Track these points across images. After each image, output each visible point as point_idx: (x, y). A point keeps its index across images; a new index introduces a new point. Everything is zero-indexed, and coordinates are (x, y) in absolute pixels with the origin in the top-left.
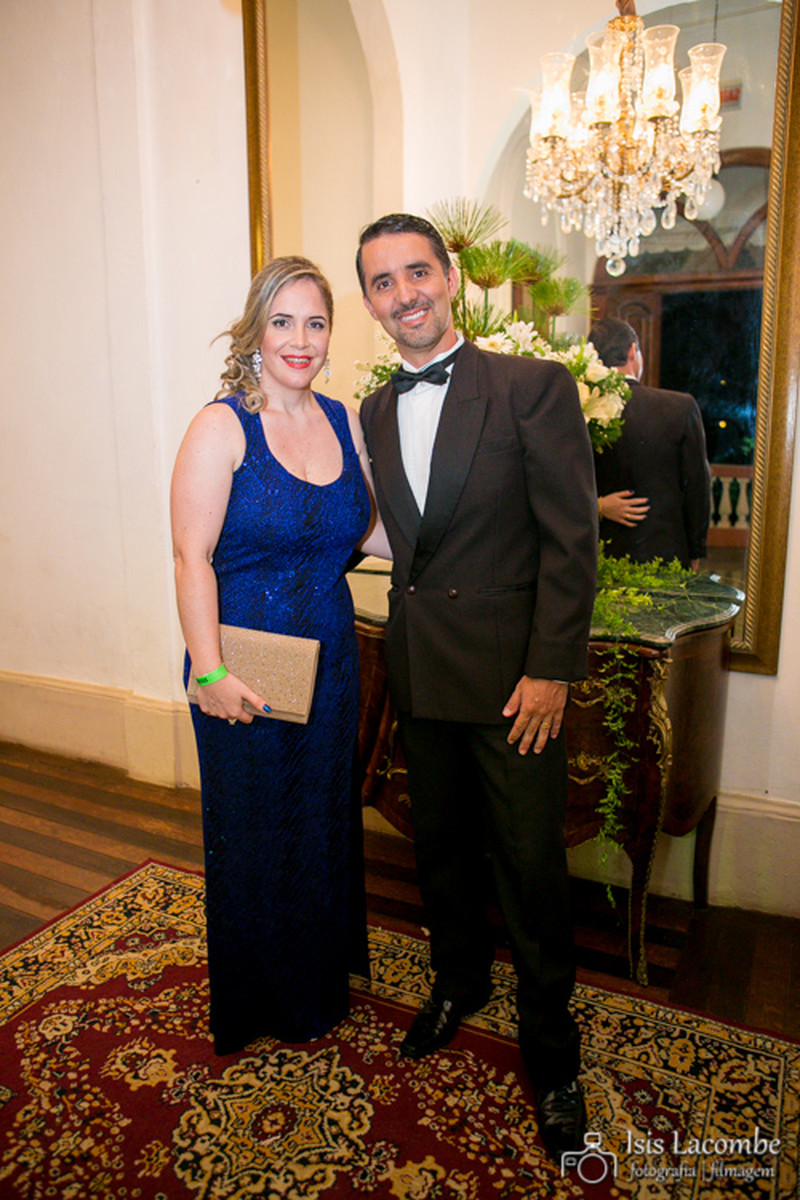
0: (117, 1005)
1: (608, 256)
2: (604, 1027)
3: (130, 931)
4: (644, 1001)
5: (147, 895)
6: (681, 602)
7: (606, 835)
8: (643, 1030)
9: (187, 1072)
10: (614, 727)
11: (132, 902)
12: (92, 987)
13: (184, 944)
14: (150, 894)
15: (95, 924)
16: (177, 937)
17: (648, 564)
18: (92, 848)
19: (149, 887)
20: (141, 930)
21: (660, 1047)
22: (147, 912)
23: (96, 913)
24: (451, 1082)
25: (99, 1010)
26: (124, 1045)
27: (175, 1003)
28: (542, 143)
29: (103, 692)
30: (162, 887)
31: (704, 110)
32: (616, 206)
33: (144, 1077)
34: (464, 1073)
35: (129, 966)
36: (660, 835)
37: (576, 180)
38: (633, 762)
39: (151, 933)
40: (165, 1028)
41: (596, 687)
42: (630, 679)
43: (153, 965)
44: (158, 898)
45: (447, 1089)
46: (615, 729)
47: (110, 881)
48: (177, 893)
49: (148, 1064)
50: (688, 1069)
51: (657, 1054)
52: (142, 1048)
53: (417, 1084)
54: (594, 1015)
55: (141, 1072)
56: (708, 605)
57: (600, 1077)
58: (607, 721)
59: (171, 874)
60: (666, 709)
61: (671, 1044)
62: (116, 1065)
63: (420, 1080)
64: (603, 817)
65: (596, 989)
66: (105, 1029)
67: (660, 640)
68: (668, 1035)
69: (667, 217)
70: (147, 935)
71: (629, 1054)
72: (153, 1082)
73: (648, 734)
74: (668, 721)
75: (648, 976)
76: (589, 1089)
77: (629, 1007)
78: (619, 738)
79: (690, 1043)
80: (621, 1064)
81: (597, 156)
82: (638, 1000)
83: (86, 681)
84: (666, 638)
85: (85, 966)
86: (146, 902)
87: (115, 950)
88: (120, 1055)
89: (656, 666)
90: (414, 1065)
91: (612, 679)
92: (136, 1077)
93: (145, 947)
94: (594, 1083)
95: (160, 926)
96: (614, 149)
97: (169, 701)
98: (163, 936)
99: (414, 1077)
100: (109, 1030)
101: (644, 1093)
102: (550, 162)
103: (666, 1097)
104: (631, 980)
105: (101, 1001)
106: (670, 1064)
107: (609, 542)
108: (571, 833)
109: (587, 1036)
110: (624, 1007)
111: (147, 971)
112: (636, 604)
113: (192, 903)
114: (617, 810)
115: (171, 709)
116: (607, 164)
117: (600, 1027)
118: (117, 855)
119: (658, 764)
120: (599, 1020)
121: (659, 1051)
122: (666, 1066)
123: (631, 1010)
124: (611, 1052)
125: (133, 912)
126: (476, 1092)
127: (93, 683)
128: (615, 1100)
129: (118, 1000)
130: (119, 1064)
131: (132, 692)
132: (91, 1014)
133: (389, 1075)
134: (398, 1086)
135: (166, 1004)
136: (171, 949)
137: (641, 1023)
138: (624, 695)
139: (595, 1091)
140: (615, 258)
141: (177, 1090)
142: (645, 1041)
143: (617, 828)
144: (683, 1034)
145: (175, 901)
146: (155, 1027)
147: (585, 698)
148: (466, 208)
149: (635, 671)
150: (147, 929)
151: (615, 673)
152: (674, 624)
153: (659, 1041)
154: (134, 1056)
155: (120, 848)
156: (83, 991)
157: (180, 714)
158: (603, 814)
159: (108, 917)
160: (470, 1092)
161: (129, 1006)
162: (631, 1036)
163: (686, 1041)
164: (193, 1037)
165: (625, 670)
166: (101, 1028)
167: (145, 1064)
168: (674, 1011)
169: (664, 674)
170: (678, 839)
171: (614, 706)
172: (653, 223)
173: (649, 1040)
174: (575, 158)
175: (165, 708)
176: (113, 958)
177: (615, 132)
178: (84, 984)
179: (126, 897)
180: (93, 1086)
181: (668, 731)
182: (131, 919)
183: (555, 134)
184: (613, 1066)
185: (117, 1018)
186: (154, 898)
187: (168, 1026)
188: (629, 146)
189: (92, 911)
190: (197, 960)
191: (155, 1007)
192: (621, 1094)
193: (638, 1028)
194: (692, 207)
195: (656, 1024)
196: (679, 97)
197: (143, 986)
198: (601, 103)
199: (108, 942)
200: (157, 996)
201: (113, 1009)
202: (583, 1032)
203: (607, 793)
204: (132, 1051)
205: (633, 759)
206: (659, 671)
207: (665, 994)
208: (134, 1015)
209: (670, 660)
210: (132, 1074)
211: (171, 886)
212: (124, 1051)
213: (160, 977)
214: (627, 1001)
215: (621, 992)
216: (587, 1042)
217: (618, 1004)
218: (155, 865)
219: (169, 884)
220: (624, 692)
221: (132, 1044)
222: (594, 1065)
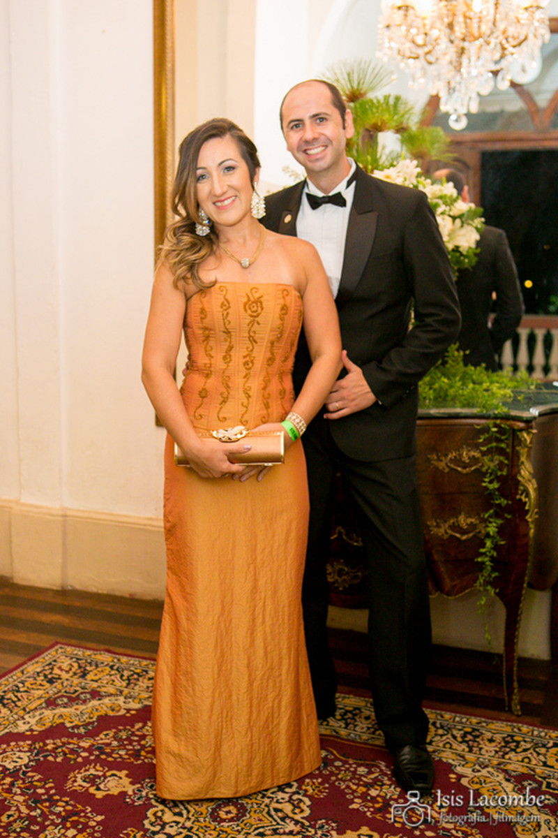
0: (64, 744)
1: (451, 111)
2: (490, 743)
3: (56, 694)
4: (520, 725)
5: (63, 667)
7: (484, 580)
8: (522, 743)
9: (142, 785)
10: (491, 487)
11: (51, 673)
12: (35, 733)
13: (110, 700)
14: (65, 666)
15: (22, 689)
19: (63, 662)
21: (539, 754)
22: (67, 680)
23: (19, 683)
24: (371, 781)
25: (49, 747)
26: (81, 769)
27: (115, 740)
28: (394, 11)
30: (75, 662)
32: (457, 68)
33: (106, 790)
34: (380, 775)
35: (64, 717)
36: (525, 589)
37: (424, 45)
38: (506, 518)
39: (76, 694)
40: (113, 757)
41: (474, 456)
42: (502, 448)
43: (87, 716)
44: (74, 670)
45: (368, 786)
46: (491, 489)
48: (91, 666)
49: (106, 781)
51: (537, 758)
52: (97, 771)
53: (342, 783)
54: (480, 735)
55: (102, 786)
57: (493, 773)
58: (485, 482)
59: (80, 653)
60: (532, 471)
61: (547, 751)
62: (78, 782)
63: (344, 781)
64: (481, 566)
65: (478, 718)
66: (59, 760)
67: (526, 415)
68: (544, 746)
69: (503, 79)
70: (73, 696)
71: (514, 759)
72: (115, 792)
73: (518, 493)
74: (534, 481)
75: (521, 708)
76: (485, 781)
77: (508, 729)
78: (495, 497)
80: (508, 765)
81: (445, 24)
82: (515, 724)
85: (23, 719)
86: (64, 672)
87: (47, 707)
88: (79, 776)
89: (523, 436)
90: (337, 772)
91: (489, 446)
92: (98, 789)
93: (73, 704)
94: (489, 777)
95: (83, 688)
96: (460, 19)
97: (59, 506)
98: (88, 696)
99: (338, 779)
100: (62, 760)
101: (531, 782)
102: (402, 27)
103: (549, 784)
104: (506, 712)
105: (47, 742)
106: (549, 763)
108: (453, 584)
109: (477, 749)
110: (504, 729)
111: (82, 720)
113: (107, 672)
114: (492, 559)
115: (60, 514)
116: (453, 32)
117: (487, 743)
118: (23, 641)
119: (527, 517)
120: (485, 738)
121: (538, 756)
122: (545, 765)
123: (510, 731)
124: (499, 758)
125: (54, 680)
126: (393, 786)
128: (507, 787)
129: (63, 740)
130: (80, 782)
131: (19, 500)
132: (42, 750)
133: (317, 779)
134: (327, 785)
135: (109, 741)
136: (99, 705)
137: (520, 739)
138: (497, 462)
139: (491, 782)
140: (457, 114)
141: (138, 796)
142: (525, 750)
143: (493, 576)
144: (555, 745)
146: (103, 757)
147: (465, 466)
149: (506, 441)
150: (72, 691)
151: (491, 443)
152: (535, 406)
153: (537, 750)
154: (91, 776)
155: (24, 635)
156: (28, 735)
157: (69, 518)
158: (483, 563)
159: (32, 684)
160: (388, 787)
161: (75, 744)
162: (513, 747)
164: (139, 762)
165: (498, 440)
166: (55, 759)
167: (104, 781)
168: (546, 730)
169: (530, 443)
170: (539, 593)
171: (490, 471)
173: (529, 749)
175: (55, 513)
176: (47, 713)
178: (27, 731)
179: (44, 670)
180: (62, 796)
181: (534, 490)
182: (55, 685)
183: (408, 3)
184: (502, 766)
185: (67, 752)
186: (70, 669)
187: (115, 756)
189: (15, 680)
190: (125, 711)
191: (98, 744)
192: (512, 783)
193: (518, 742)
195: (533, 739)
197: (82, 730)
199: (39, 702)
200: (98, 736)
201: (61, 746)
202: (473, 746)
203: (486, 543)
204: (88, 773)
205: (506, 515)
206: (526, 440)
207: (537, 720)
208: (82, 750)
209: (534, 432)
210: (95, 787)
211: (84, 661)
212: (81, 773)
213: (96, 724)
214: (507, 725)
215: (500, 720)
216: (478, 752)
217: (500, 728)
218: (63, 646)
219: (80, 659)
220: (498, 458)
221: (87, 768)
222: (487, 766)
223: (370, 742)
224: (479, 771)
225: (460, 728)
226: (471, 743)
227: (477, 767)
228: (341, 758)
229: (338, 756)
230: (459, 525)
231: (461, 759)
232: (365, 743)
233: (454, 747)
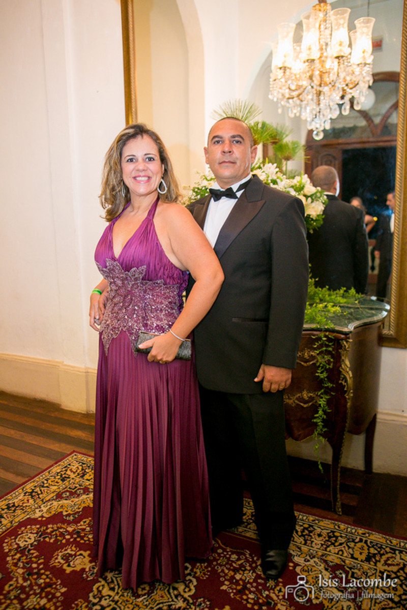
0: (58, 528)
1: (314, 129)
2: (319, 537)
3: (64, 489)
4: (340, 523)
5: (73, 469)
6: (356, 310)
7: (318, 434)
8: (339, 538)
11: (65, 474)
12: (44, 519)
14: (74, 469)
15: (45, 485)
16: (90, 492)
17: (338, 291)
18: (43, 445)
19: (73, 466)
20: (70, 488)
21: (349, 547)
22: (73, 479)
23: (46, 480)
24: (238, 567)
25: (49, 531)
26: (62, 549)
27: (89, 526)
28: (278, 70)
29: (48, 363)
30: (81, 465)
31: (364, 52)
32: (317, 103)
33: (74, 566)
34: (245, 561)
35: (64, 507)
36: (346, 435)
37: (296, 90)
38: (332, 395)
39: (75, 490)
40: (84, 540)
41: (312, 355)
42: (330, 351)
43: (77, 507)
44: (78, 471)
45: (236, 570)
46: (322, 377)
47: (53, 462)
48: (89, 469)
50: (364, 559)
51: (348, 551)
52: (72, 550)
53: (219, 568)
54: (313, 531)
55: (71, 563)
56: (370, 311)
57: (317, 563)
58: (318, 373)
59: (85, 459)
60: (349, 366)
61: (355, 545)
62: (58, 560)
63: (221, 566)
64: (316, 424)
65: (314, 517)
66: (52, 541)
67: (346, 330)
68: (353, 541)
69: (345, 109)
70: (73, 491)
71: (333, 551)
72: (78, 568)
73: (340, 380)
74: (350, 373)
75: (342, 510)
76: (311, 570)
77: (332, 526)
78: (324, 382)
79: (365, 545)
80: (328, 556)
81: (308, 77)
82: (336, 522)
83: (38, 357)
84: (348, 329)
85: (40, 508)
86: (72, 473)
87: (56, 499)
88: (60, 554)
89: (343, 344)
90: (218, 558)
91: (320, 350)
92: (69, 566)
93: (72, 497)
94: (313, 566)
95: (80, 486)
96: (317, 73)
97: (83, 367)
98: (82, 491)
99: (218, 564)
100: (54, 541)
101: (341, 571)
102: (283, 80)
103: (353, 573)
104: (332, 512)
105: (49, 526)
106: (355, 556)
107: (317, 279)
108: (299, 433)
109: (310, 542)
110: (329, 526)
111: (73, 510)
112: (332, 311)
114: (323, 421)
115: (84, 371)
116: (313, 81)
117: (317, 537)
118: (57, 449)
119: (345, 395)
120: (316, 533)
121: (348, 549)
122: (352, 557)
123: (333, 528)
124: (323, 550)
125: (66, 479)
126: (251, 572)
127: (42, 358)
128: (325, 575)
129: (58, 525)
131: (63, 362)
132: (44, 533)
133: (204, 563)
134: (209, 569)
135: (84, 527)
136: (86, 498)
137: (338, 534)
138: (327, 359)
139: (315, 571)
140: (318, 130)
141: (91, 572)
142: (341, 544)
143: (324, 430)
144: (361, 540)
145: (88, 473)
146: (78, 539)
147: (306, 361)
148: (240, 104)
149: (333, 346)
150: (73, 488)
151: (323, 347)
152: (353, 321)
153: (348, 544)
154: (67, 555)
155: (57, 445)
156: (39, 521)
157: (89, 374)
158: (317, 423)
159: (52, 482)
160: (248, 572)
161: (64, 528)
162: (333, 541)
163: (363, 544)
165: (327, 346)
166: (50, 540)
167: (74, 559)
168: (356, 528)
169: (348, 348)
170: (356, 436)
171: (321, 365)
172: (338, 113)
173: (343, 543)
174: (296, 78)
175: (81, 370)
176: (55, 503)
177: (317, 64)
178: (40, 517)
179: (62, 471)
180: (46, 571)
181: (350, 378)
182: (64, 482)
183: (286, 65)
184: (324, 557)
185: (58, 535)
186: (77, 471)
187: (86, 539)
188: (324, 71)
189: (43, 478)
191: (78, 529)
192: (329, 572)
193: (337, 537)
194: (358, 103)
195: (347, 535)
196: (350, 45)
197: (71, 518)
198: (310, 49)
199: (52, 495)
200: (79, 523)
201: (56, 530)
202: (308, 540)
203: (319, 411)
204: (66, 552)
205: (332, 393)
206: (345, 346)
207: (351, 519)
208: (67, 533)
209: (351, 340)
210: (67, 564)
211: (86, 465)
212: (62, 552)
213: (81, 513)
214: (331, 523)
215: (328, 519)
216: (310, 545)
217: (326, 525)
218: (77, 454)
219: (85, 464)
220: (327, 357)
221: (66, 548)
222: (314, 557)
223: (243, 534)
224: (308, 561)
225: (301, 524)
226: (306, 536)
227: (308, 558)
228: (223, 546)
229: (221, 545)
230: (303, 397)
231: (299, 550)
232: (239, 535)
233: (295, 540)
